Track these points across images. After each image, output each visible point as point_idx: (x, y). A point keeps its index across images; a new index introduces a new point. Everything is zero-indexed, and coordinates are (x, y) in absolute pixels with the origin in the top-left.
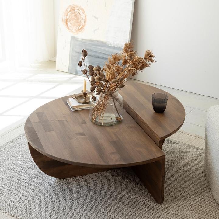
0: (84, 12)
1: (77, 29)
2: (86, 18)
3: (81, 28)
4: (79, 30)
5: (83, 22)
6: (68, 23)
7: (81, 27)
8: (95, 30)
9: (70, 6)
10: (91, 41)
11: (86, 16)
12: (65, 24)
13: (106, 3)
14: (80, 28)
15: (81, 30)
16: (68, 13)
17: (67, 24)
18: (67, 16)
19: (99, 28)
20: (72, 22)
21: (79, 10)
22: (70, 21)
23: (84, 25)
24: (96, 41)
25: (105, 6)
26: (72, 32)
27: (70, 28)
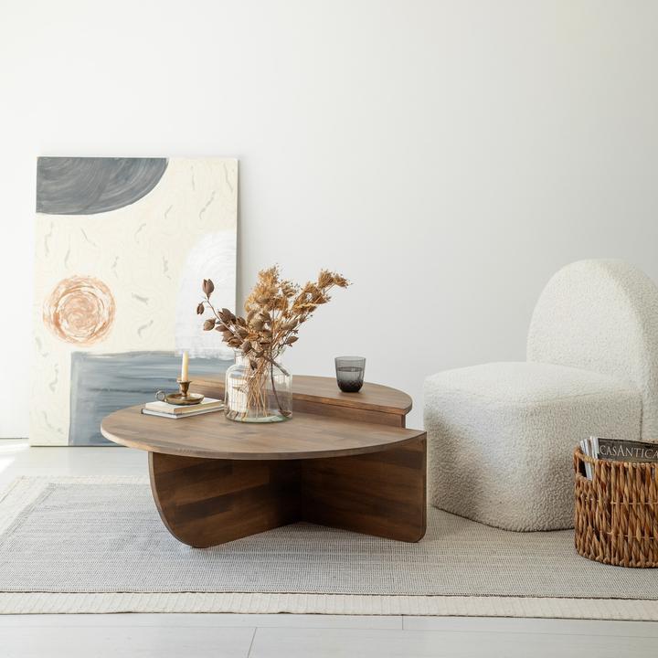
0: (106, 290)
1: (90, 333)
2: (113, 303)
3: (102, 329)
4: (94, 334)
5: (105, 314)
6: (60, 321)
7: (100, 326)
8: (143, 327)
9: (66, 280)
10: (133, 354)
11: (112, 299)
12: (53, 326)
13: (166, 262)
14: (97, 329)
15: (101, 333)
16: (59, 300)
17: (58, 324)
18: (57, 305)
19: (152, 322)
20: (73, 318)
21: (92, 287)
22: (66, 317)
23: (110, 320)
24: (146, 353)
25: (166, 269)
26: (76, 341)
27: (67, 333)
